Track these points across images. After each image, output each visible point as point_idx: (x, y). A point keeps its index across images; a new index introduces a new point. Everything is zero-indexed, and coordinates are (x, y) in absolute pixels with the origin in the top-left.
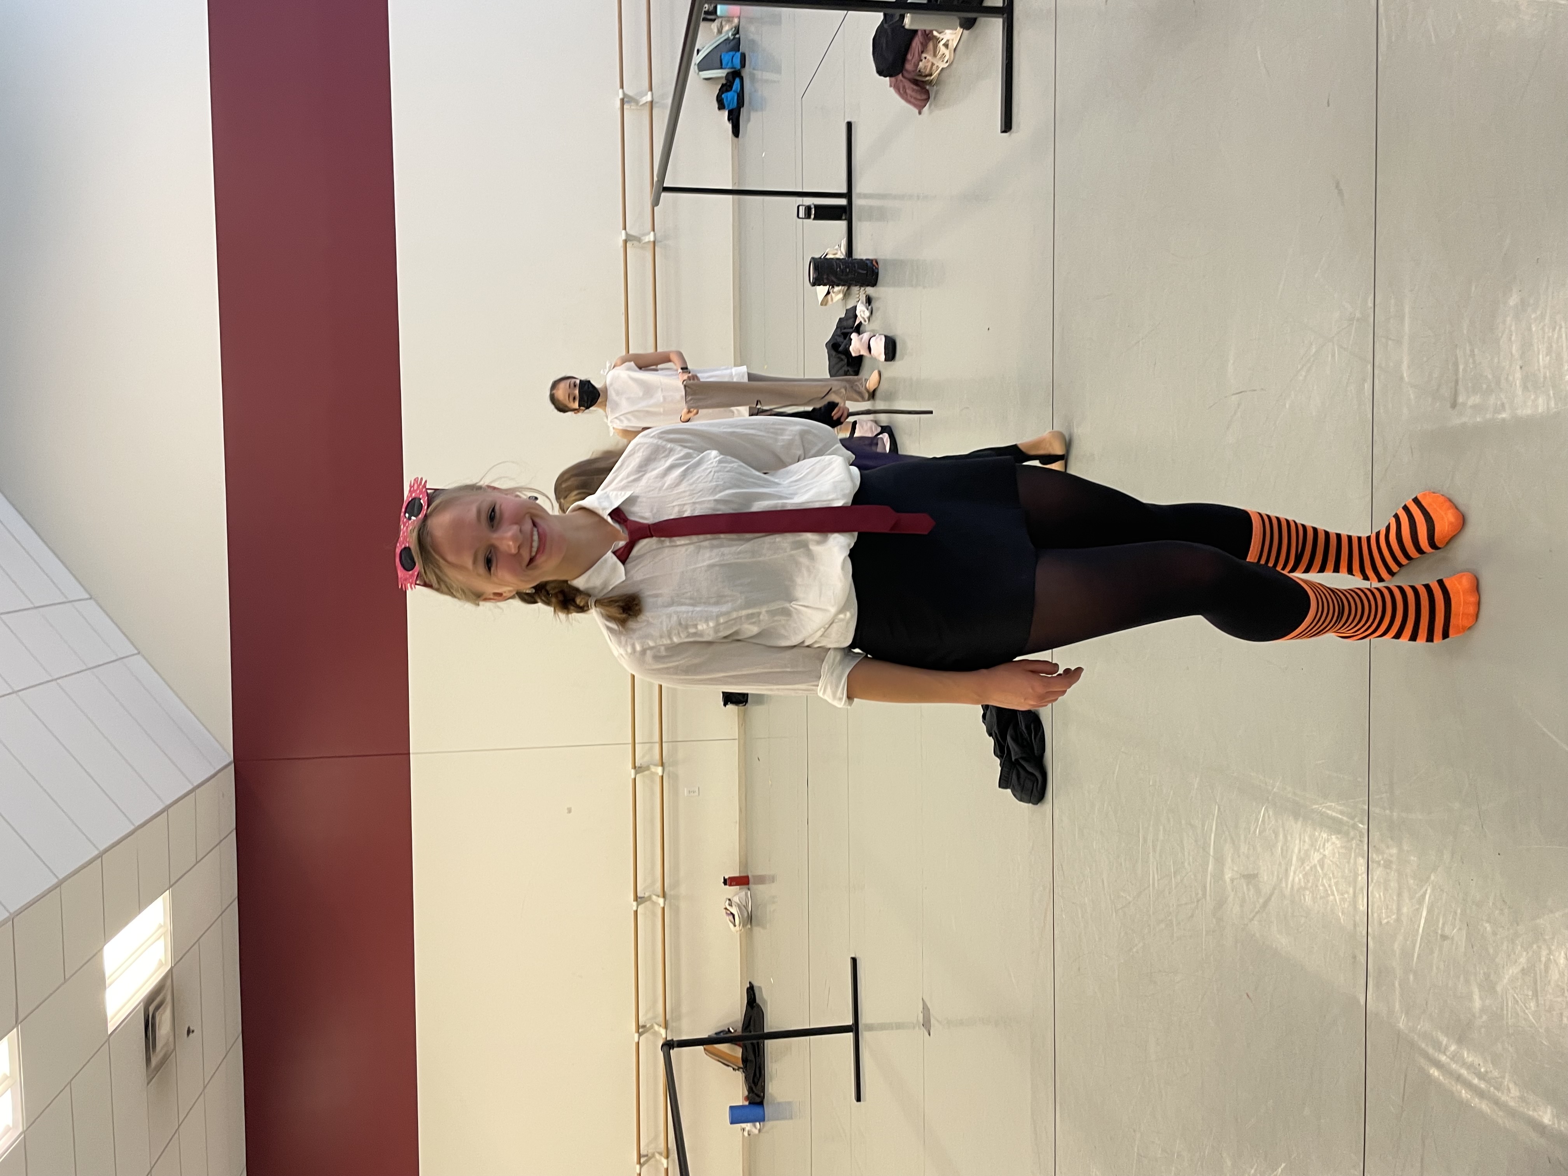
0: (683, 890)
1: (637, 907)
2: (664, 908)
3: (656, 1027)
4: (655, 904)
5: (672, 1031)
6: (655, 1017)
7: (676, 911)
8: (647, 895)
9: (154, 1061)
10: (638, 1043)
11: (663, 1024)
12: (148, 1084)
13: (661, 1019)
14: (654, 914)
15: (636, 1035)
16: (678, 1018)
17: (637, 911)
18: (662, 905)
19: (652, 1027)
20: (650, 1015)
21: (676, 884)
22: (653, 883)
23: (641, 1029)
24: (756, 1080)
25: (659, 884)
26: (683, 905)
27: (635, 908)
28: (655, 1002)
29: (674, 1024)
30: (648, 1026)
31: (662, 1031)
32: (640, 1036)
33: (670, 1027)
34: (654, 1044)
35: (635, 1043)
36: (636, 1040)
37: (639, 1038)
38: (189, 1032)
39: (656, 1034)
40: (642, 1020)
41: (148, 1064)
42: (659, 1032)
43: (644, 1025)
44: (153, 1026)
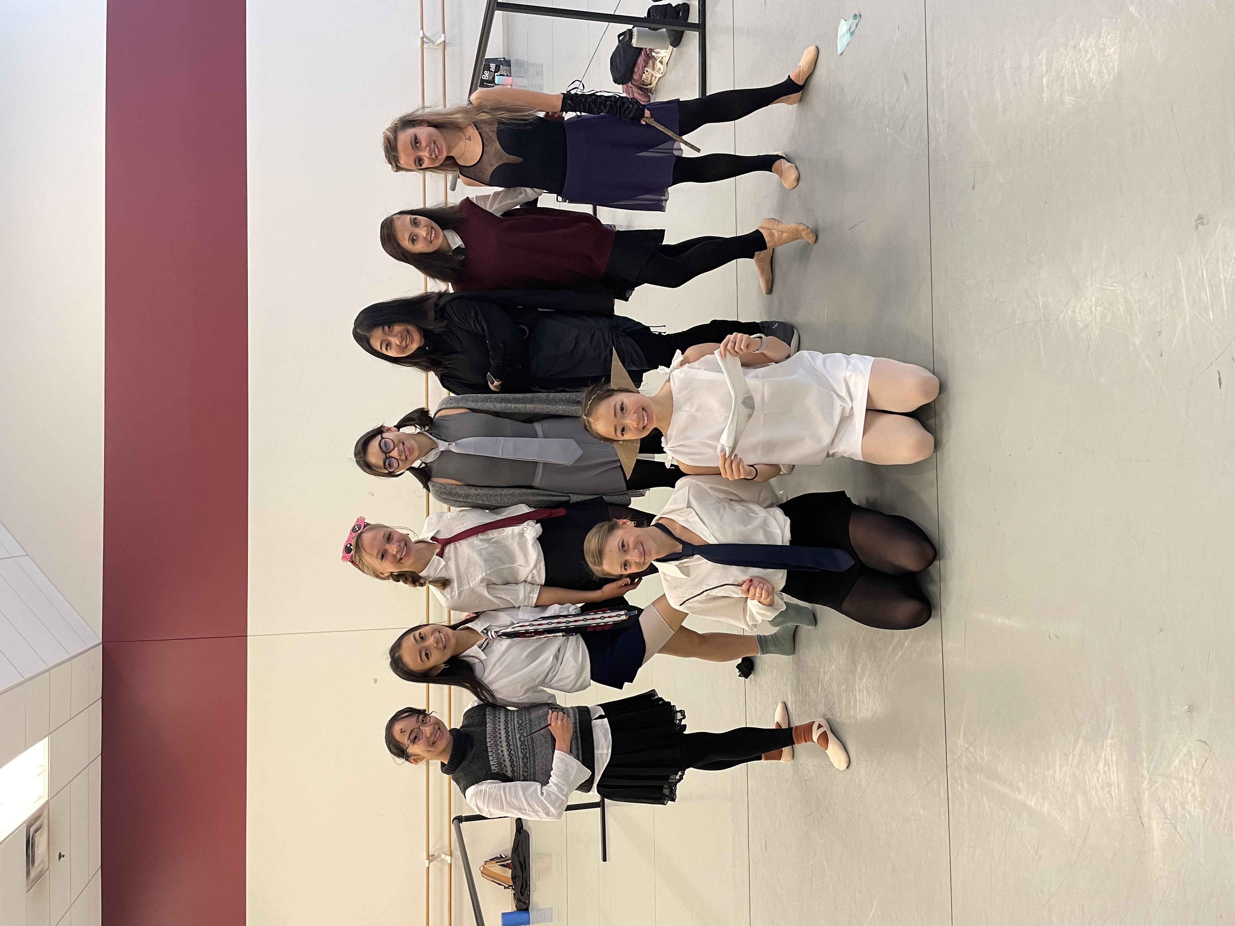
3: (443, 856)
5: (456, 859)
6: (442, 848)
9: (33, 875)
10: (429, 867)
11: (448, 853)
12: (27, 892)
13: (447, 849)
15: (427, 861)
19: (440, 855)
20: (438, 846)
23: (430, 858)
24: (523, 891)
28: (442, 836)
30: (437, 855)
31: (448, 858)
32: (429, 863)
33: (454, 855)
34: (441, 870)
35: (425, 869)
36: (427, 866)
37: (429, 865)
38: (60, 856)
39: (443, 861)
40: (432, 850)
41: (28, 875)
42: (445, 860)
43: (433, 854)
44: (33, 845)
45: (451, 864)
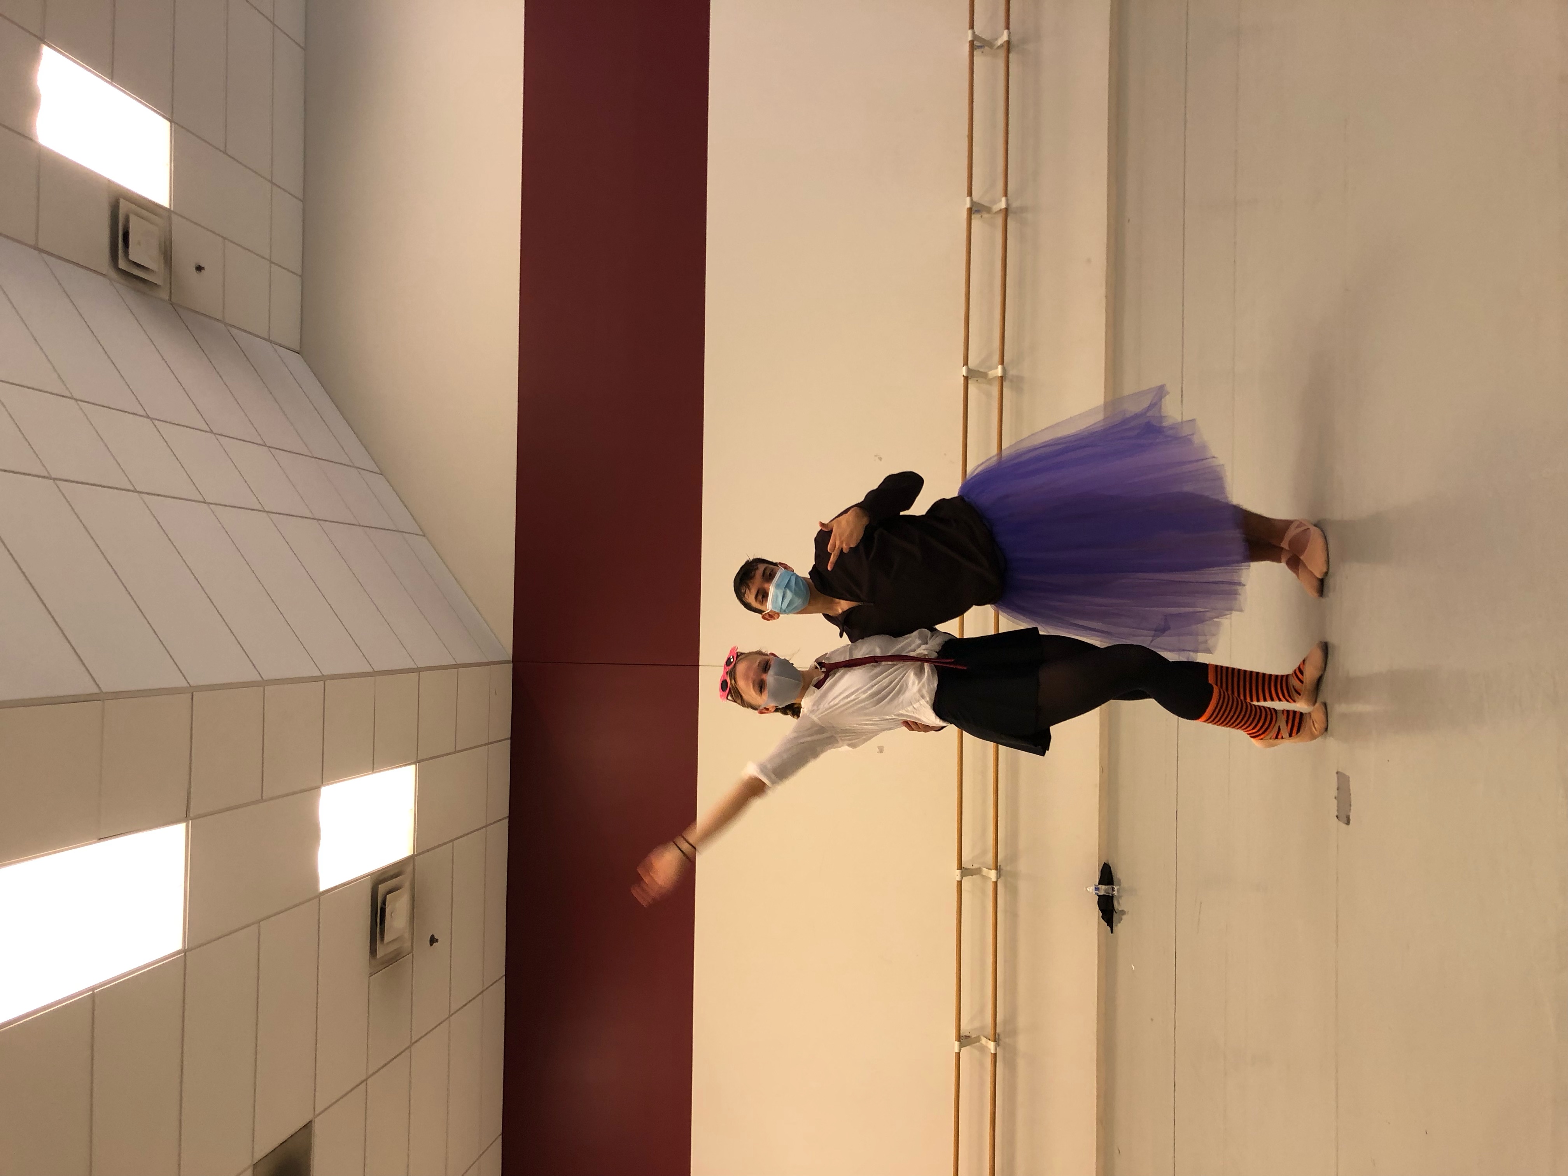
0: (1023, 866)
1: (962, 878)
2: (996, 883)
3: (984, 1040)
4: (985, 878)
5: (1004, 1049)
6: (982, 1028)
7: (1013, 891)
8: (976, 866)
9: (381, 952)
10: (959, 1053)
11: (992, 1037)
12: (371, 975)
13: (989, 1031)
14: (983, 892)
15: (957, 1043)
16: (1014, 1033)
17: (961, 881)
18: (994, 879)
19: (978, 1039)
20: (977, 1024)
21: (1013, 858)
22: (984, 852)
23: (963, 1039)
25: (991, 855)
26: (1023, 886)
27: (958, 879)
28: (982, 1011)
29: (1007, 1040)
30: (973, 1036)
31: (991, 1045)
32: (961, 1046)
33: (1001, 1043)
34: (982, 1065)
35: (955, 1054)
36: (957, 1051)
37: (960, 1050)
38: (433, 940)
39: (983, 1049)
40: (965, 1028)
41: (373, 951)
42: (987, 1047)
43: (969, 1035)
44: (383, 910)
45: (995, 1054)
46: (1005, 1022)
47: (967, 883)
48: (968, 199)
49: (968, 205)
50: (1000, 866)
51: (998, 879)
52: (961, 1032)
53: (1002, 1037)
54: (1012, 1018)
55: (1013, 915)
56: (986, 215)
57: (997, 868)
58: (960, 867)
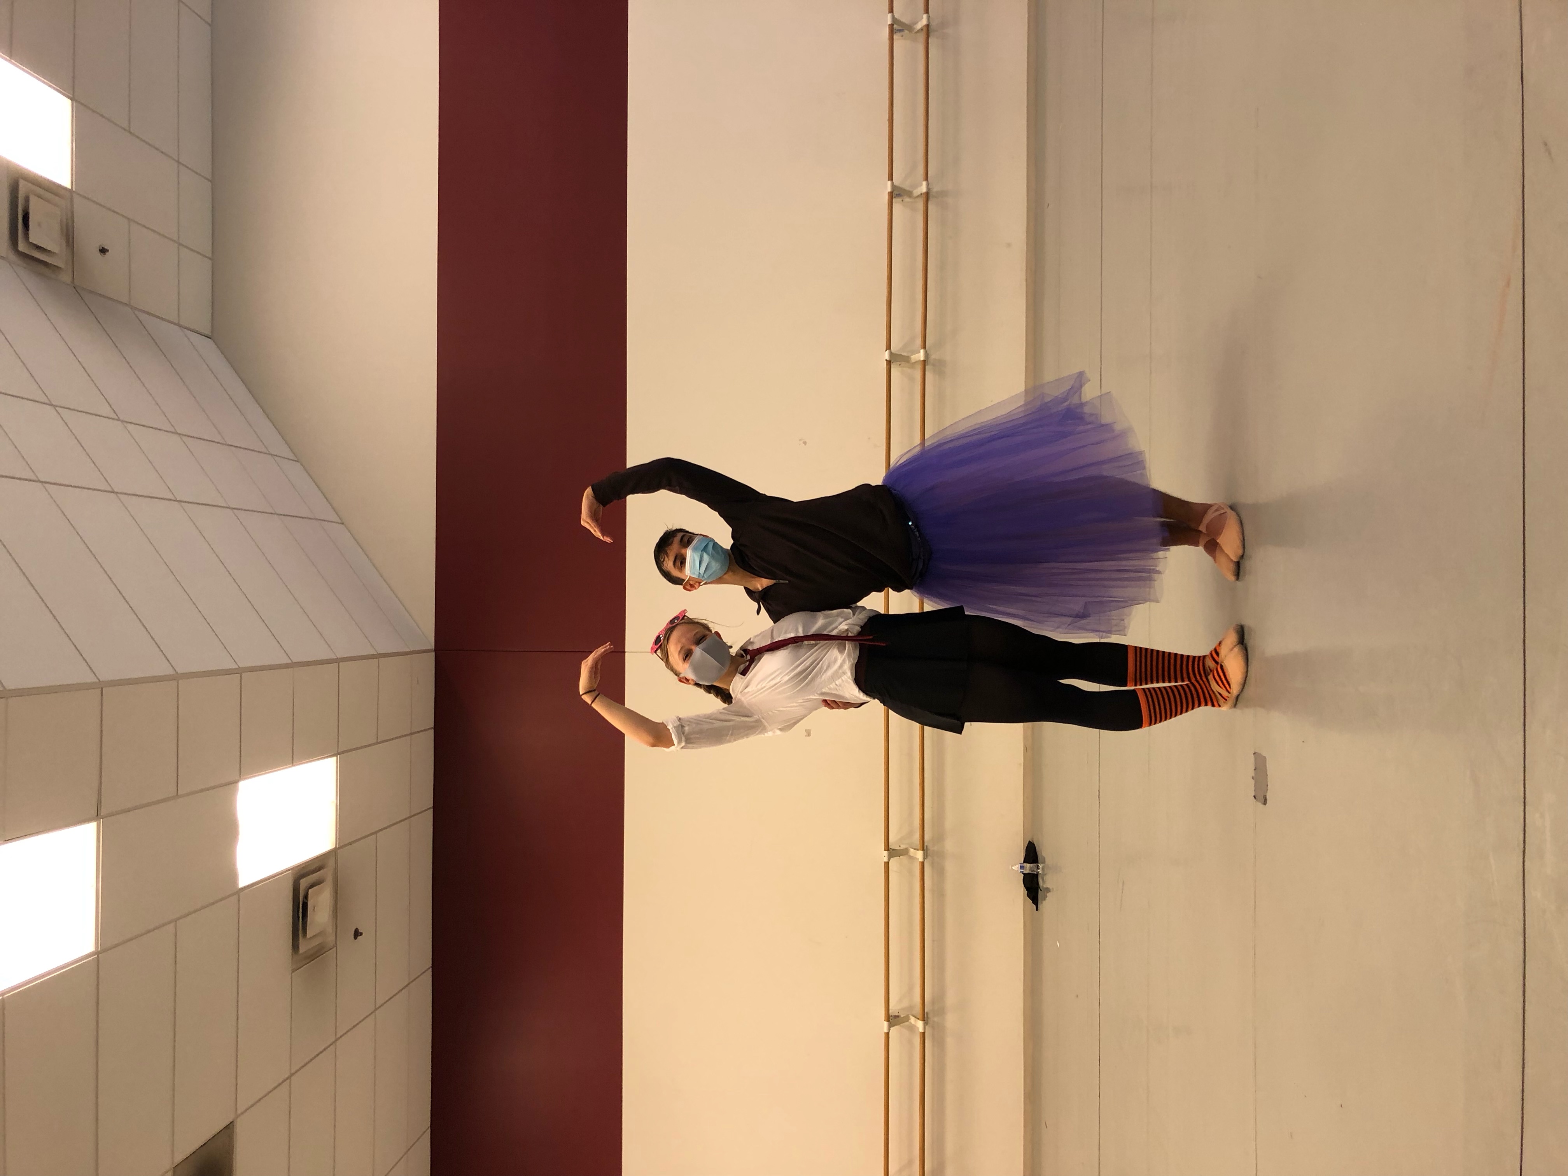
0: (949, 845)
1: (889, 859)
2: (923, 864)
3: (913, 1020)
4: (912, 858)
5: (933, 1027)
6: (911, 1008)
7: (940, 872)
8: (903, 847)
9: (304, 947)
10: (888, 1033)
11: (920, 1016)
12: (294, 971)
13: (918, 1010)
14: (911, 872)
15: (886, 1023)
16: (941, 1011)
17: (888, 863)
18: (921, 860)
19: (907, 1019)
20: (905, 1004)
21: (940, 837)
22: (911, 833)
23: (892, 1019)
25: (917, 836)
26: (950, 866)
27: (886, 860)
28: (911, 989)
29: (936, 1019)
30: (902, 1016)
31: (920, 1024)
32: (890, 1027)
33: (930, 1021)
34: (910, 1042)
35: (884, 1034)
36: (886, 1031)
37: (889, 1030)
38: (357, 934)
39: (912, 1028)
40: (894, 1008)
41: (295, 946)
42: (915, 1026)
43: (897, 1014)
44: (305, 905)
45: (924, 1033)
46: (933, 1002)
47: (893, 863)
48: (889, 183)
49: (889, 189)
50: (927, 846)
51: (924, 859)
52: (890, 1012)
53: (930, 1016)
54: (940, 997)
55: (940, 894)
56: (907, 199)
57: (923, 849)
58: (887, 848)
